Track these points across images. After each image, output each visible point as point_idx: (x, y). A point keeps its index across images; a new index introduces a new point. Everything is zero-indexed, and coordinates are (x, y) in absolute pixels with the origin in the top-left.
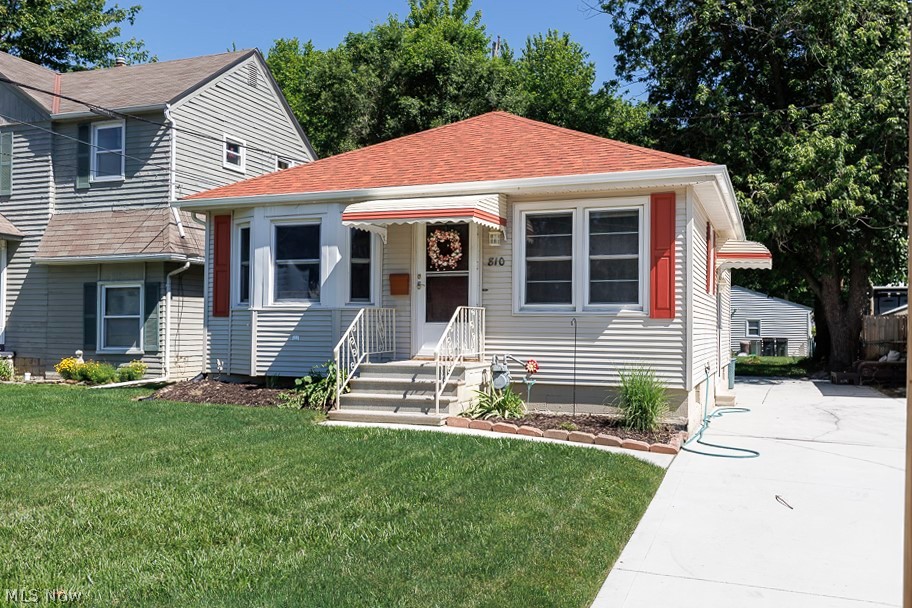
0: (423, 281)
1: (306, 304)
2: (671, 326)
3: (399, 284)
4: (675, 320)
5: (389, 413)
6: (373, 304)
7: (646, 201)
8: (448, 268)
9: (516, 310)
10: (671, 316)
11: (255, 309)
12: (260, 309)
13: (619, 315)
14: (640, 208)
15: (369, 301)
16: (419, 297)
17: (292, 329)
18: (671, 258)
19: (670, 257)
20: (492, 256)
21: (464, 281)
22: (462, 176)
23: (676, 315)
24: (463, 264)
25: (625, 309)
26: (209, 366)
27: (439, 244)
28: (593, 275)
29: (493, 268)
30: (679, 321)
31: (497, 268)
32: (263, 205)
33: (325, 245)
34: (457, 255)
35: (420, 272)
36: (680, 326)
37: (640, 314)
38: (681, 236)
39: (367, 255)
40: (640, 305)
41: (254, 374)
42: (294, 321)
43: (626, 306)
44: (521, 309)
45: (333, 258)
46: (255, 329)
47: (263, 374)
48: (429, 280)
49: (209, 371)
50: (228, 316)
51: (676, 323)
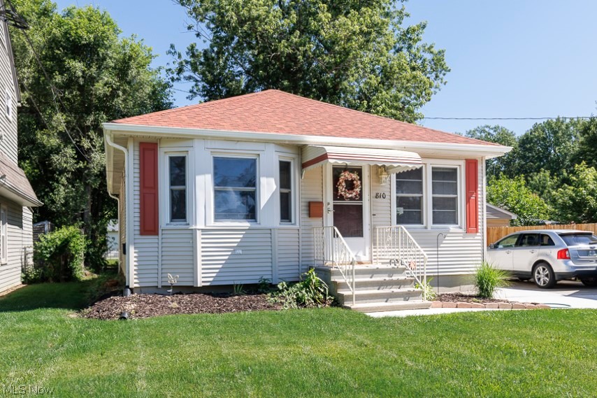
0: (331, 207)
1: (246, 224)
2: (476, 238)
3: (314, 209)
4: (478, 234)
6: (295, 224)
7: (463, 163)
8: (351, 199)
9: (393, 228)
10: (477, 232)
11: (198, 227)
12: (203, 228)
13: (451, 231)
14: (458, 167)
15: (290, 221)
16: (329, 217)
17: (236, 245)
19: (475, 197)
20: (377, 192)
21: (360, 208)
23: (479, 231)
24: (360, 195)
25: (452, 227)
26: (136, 281)
27: (346, 181)
28: (434, 206)
29: (378, 200)
30: (480, 234)
31: (381, 200)
32: (204, 138)
33: (264, 176)
34: (357, 190)
35: (328, 201)
36: (480, 238)
37: (460, 231)
38: (480, 185)
39: (289, 187)
40: (459, 225)
41: (200, 284)
42: (236, 239)
43: (452, 225)
44: (396, 228)
46: (199, 245)
47: (208, 284)
48: (335, 207)
49: (137, 285)
50: (157, 234)
51: (478, 236)
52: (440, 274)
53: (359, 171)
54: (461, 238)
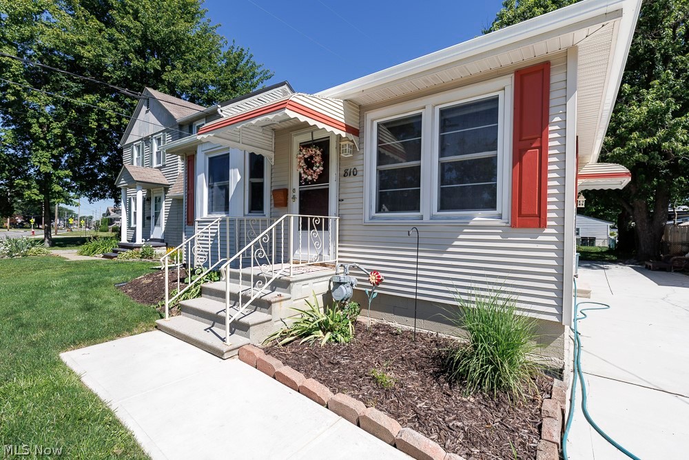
0: (297, 194)
1: (222, 215)
2: (540, 238)
4: (547, 231)
6: (265, 215)
7: (508, 82)
8: (312, 182)
9: (367, 219)
10: (542, 224)
11: (197, 219)
12: (200, 219)
13: (471, 223)
14: (500, 94)
15: (263, 213)
18: (543, 150)
19: (540, 148)
20: (346, 167)
21: (325, 192)
23: (549, 223)
24: (325, 176)
25: (479, 217)
27: (305, 160)
28: (443, 180)
29: (348, 179)
30: (553, 231)
31: (351, 179)
33: (232, 168)
34: (319, 169)
35: (295, 187)
36: (554, 239)
37: (498, 222)
38: (557, 119)
39: (262, 176)
40: (498, 210)
43: (480, 213)
44: (373, 218)
48: (301, 193)
51: (549, 234)
52: (418, 297)
53: (325, 145)
54: (499, 237)
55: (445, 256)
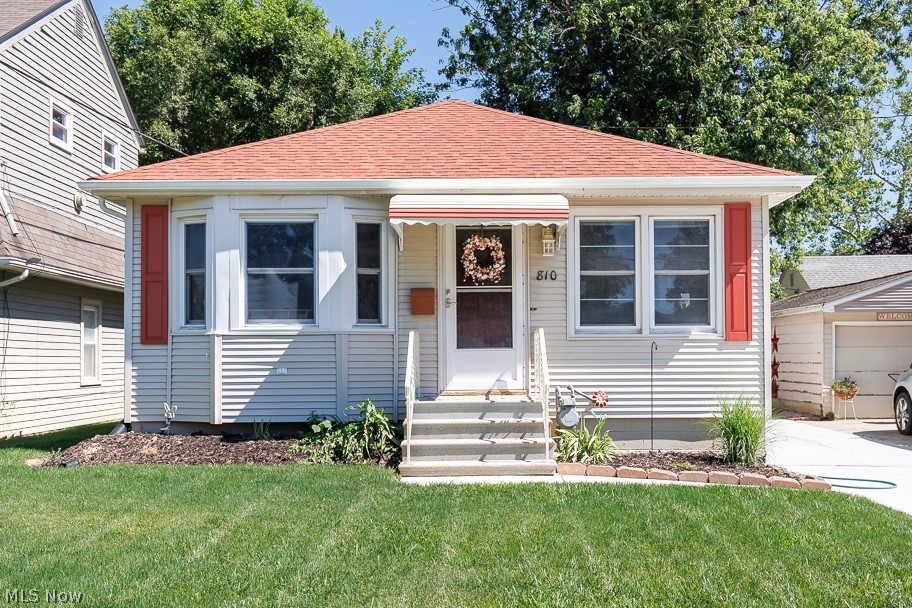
0: (453, 297)
1: (295, 327)
2: (747, 350)
3: (421, 301)
4: (752, 343)
5: (473, 462)
6: (386, 326)
7: (719, 211)
8: (488, 282)
9: (571, 333)
10: (749, 338)
11: (217, 333)
12: (226, 333)
13: (691, 337)
14: (711, 219)
15: (380, 322)
16: (448, 317)
17: (276, 359)
18: (747, 275)
19: (746, 274)
20: (541, 269)
21: (508, 297)
22: (504, 171)
23: (754, 337)
24: (506, 277)
25: (696, 331)
26: (134, 413)
27: (477, 253)
28: (658, 293)
29: (543, 283)
30: (756, 343)
31: (548, 283)
32: (230, 193)
33: (324, 249)
34: (499, 267)
35: (448, 286)
36: (757, 350)
37: (713, 336)
38: (756, 251)
39: (377, 264)
40: (712, 325)
41: (218, 420)
42: (278, 350)
43: (696, 327)
44: (577, 332)
45: (333, 268)
46: (218, 360)
47: (232, 421)
48: (460, 296)
49: (135, 420)
50: (166, 343)
51: (753, 346)
53: (505, 235)
54: (715, 350)
55: (666, 370)
